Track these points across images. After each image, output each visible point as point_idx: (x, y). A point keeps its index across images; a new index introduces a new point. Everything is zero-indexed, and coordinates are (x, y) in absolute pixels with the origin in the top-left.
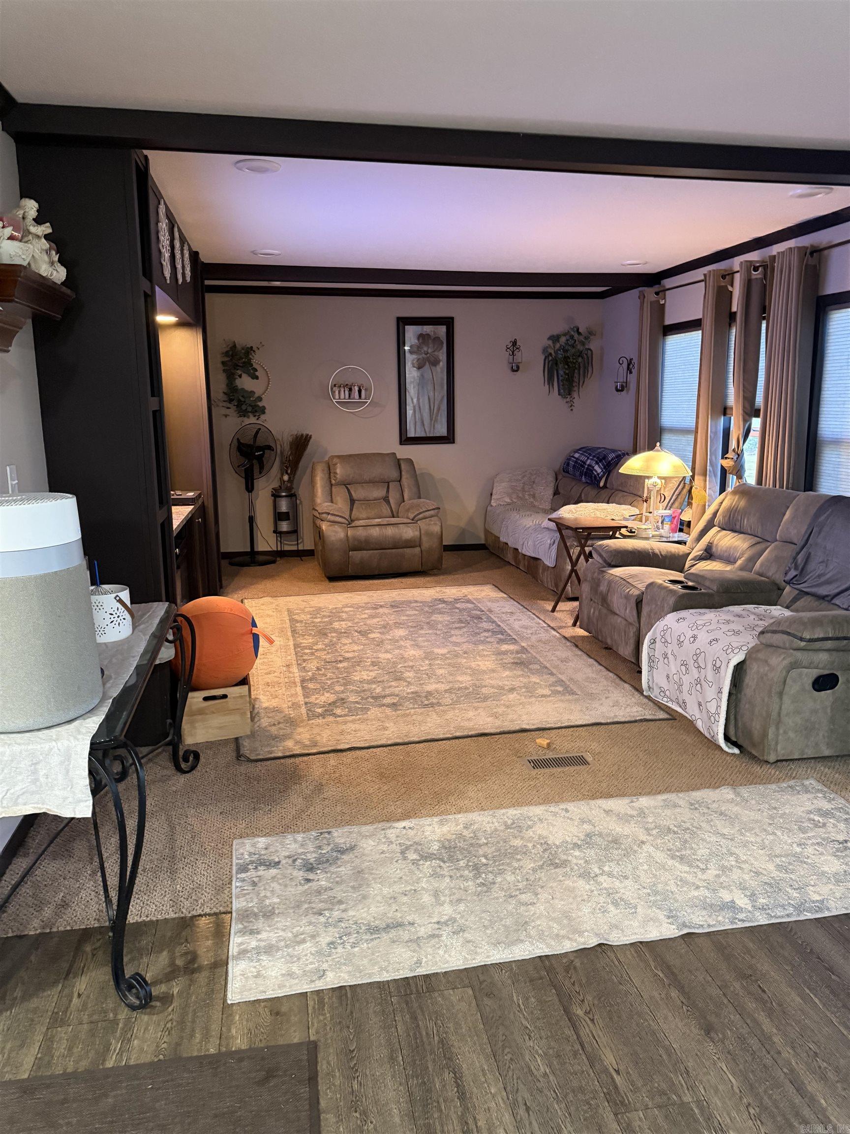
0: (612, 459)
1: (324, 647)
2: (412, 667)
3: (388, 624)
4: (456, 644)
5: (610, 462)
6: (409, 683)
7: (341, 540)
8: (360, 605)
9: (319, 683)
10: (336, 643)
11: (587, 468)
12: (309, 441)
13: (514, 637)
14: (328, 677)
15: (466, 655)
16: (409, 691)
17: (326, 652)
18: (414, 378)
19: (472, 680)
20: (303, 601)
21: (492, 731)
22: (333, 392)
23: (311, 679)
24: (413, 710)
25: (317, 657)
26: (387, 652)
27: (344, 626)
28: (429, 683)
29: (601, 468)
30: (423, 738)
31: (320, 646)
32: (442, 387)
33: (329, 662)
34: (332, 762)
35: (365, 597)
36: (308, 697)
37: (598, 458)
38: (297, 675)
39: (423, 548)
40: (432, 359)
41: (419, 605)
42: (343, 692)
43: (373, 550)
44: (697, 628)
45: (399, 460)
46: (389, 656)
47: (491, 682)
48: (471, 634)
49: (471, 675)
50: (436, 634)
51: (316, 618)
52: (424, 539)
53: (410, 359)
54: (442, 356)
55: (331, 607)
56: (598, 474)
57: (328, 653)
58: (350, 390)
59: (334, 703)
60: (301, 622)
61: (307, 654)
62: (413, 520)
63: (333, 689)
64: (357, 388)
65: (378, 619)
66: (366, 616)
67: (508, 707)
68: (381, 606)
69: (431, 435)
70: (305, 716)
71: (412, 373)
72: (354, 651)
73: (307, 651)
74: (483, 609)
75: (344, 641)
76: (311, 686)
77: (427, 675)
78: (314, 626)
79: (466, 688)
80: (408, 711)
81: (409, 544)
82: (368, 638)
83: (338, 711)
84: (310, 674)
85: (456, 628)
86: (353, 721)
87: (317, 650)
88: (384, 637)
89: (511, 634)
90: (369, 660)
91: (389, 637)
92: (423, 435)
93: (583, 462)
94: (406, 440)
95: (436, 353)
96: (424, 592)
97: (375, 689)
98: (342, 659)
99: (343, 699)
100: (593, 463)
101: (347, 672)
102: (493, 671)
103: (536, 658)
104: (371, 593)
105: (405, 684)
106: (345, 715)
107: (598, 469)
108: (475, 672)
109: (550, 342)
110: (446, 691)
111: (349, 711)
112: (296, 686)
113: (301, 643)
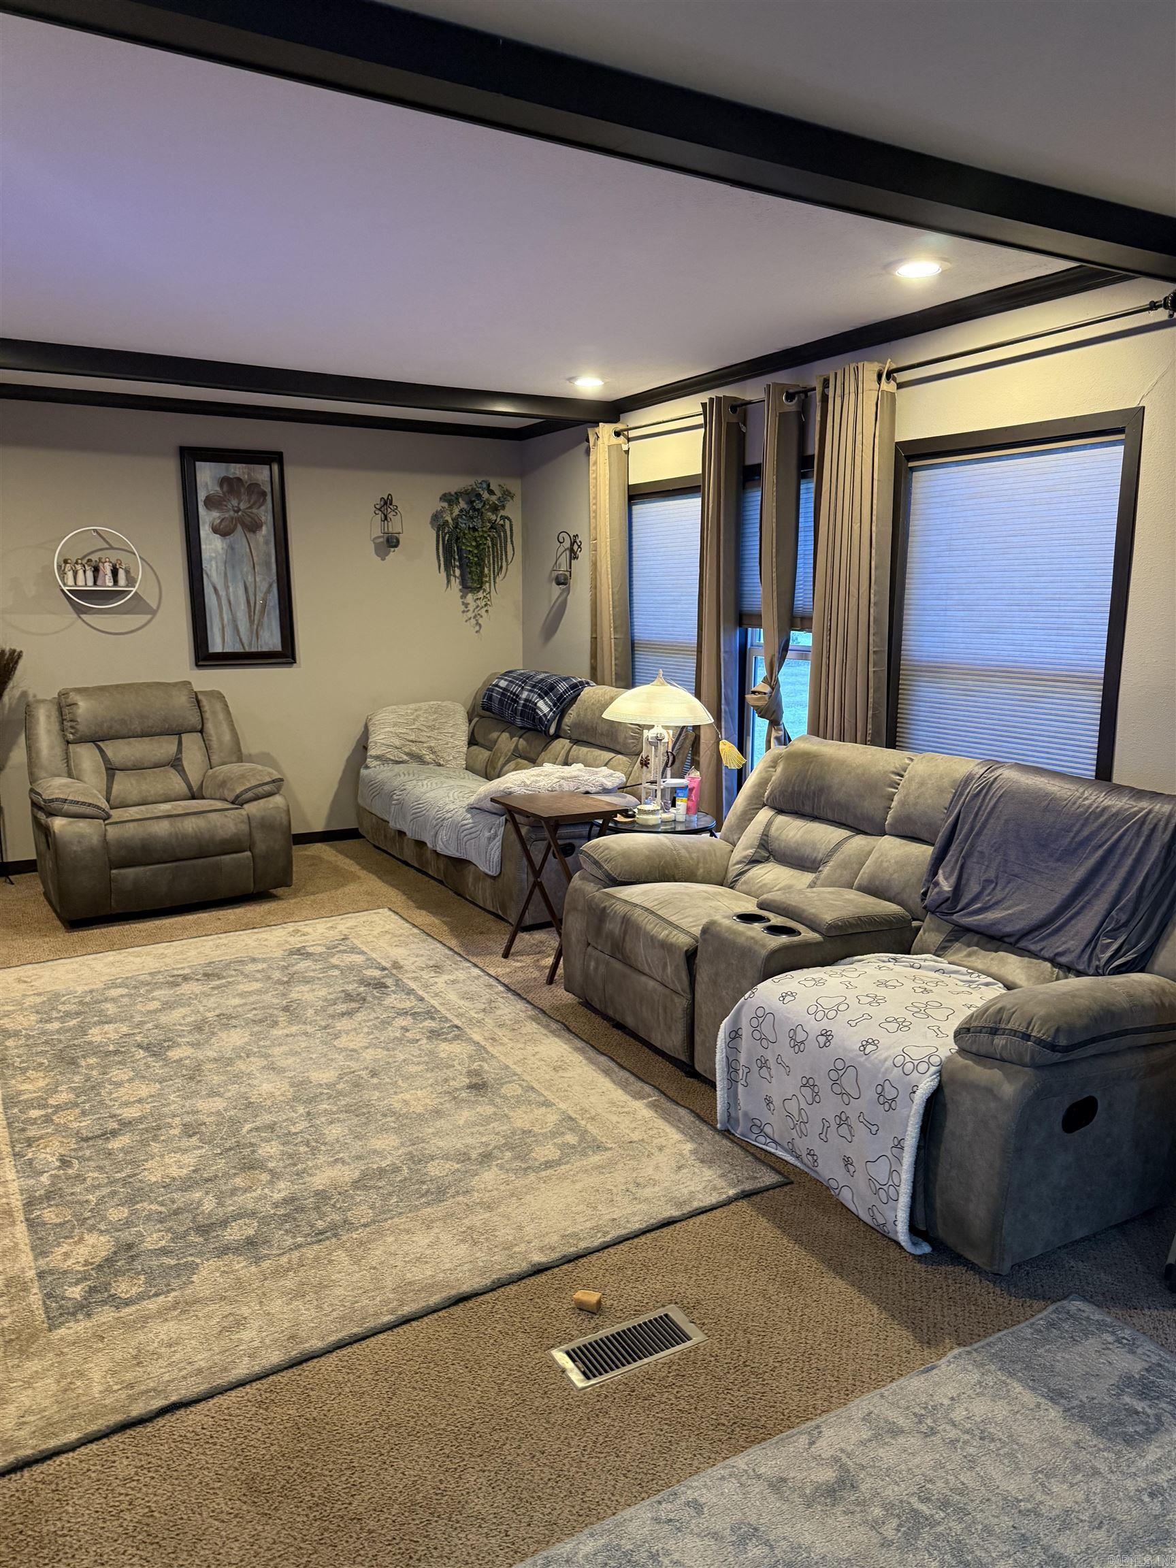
0: (565, 692)
1: (72, 1096)
2: (271, 1127)
3: (204, 1020)
4: (352, 1053)
5: (561, 695)
6: (272, 1173)
7: (92, 850)
8: (141, 978)
9: (68, 1204)
10: (101, 1085)
11: (524, 706)
12: (17, 662)
13: (457, 1022)
14: (89, 1182)
15: (375, 1081)
16: (277, 1196)
17: (78, 1111)
18: (216, 551)
19: (402, 1144)
20: (19, 981)
21: (476, 1283)
22: (63, 574)
23: (48, 1196)
24: (295, 1254)
25: (62, 1130)
26: (213, 1093)
27: (114, 1036)
28: (316, 1167)
29: (549, 706)
30: (333, 1338)
31: (64, 1096)
32: (269, 568)
33: (87, 1139)
34: (124, 1467)
35: (149, 959)
36: (44, 1254)
37: (540, 689)
38: (14, 1187)
39: (257, 851)
40: (247, 520)
41: (260, 966)
42: (128, 1223)
43: (159, 863)
44: (825, 1015)
45: (196, 693)
46: (218, 1104)
47: (441, 1144)
48: (376, 1027)
49: (397, 1131)
50: (306, 1034)
51: (49, 1021)
52: (258, 836)
53: (207, 518)
54: (265, 514)
55: (80, 990)
56: (545, 715)
57: (84, 1113)
58: (96, 570)
59: (110, 1261)
60: (16, 1034)
61: (34, 1122)
62: (233, 803)
63: (104, 1218)
64: (107, 568)
65: (183, 1011)
66: (156, 1005)
67: (489, 1208)
68: (186, 978)
69: (254, 650)
70: (40, 1315)
71: (212, 546)
72: (140, 1101)
73: (34, 1113)
74: (384, 964)
75: (118, 1074)
76: (49, 1215)
77: (308, 1145)
78: (46, 1042)
79: (397, 1170)
80: (284, 1259)
81: (231, 846)
82: (167, 1062)
83: (123, 1288)
84: (45, 1179)
85: (343, 1014)
86: (162, 1314)
87: (58, 1108)
88: (200, 1055)
89: (449, 1016)
90: (177, 1120)
91: (211, 1054)
92: (238, 648)
93: (514, 694)
94: (204, 657)
95: (254, 511)
96: (264, 936)
97: (200, 1203)
98: (115, 1126)
99: (130, 1246)
100: (535, 698)
101: (131, 1162)
102: (438, 1113)
103: (507, 1067)
104: (160, 948)
105: (265, 1177)
106: (141, 1297)
107: (543, 707)
108: (403, 1122)
109: (445, 505)
110: (356, 1184)
111: (149, 1283)
112: (13, 1224)
113: (20, 1093)
